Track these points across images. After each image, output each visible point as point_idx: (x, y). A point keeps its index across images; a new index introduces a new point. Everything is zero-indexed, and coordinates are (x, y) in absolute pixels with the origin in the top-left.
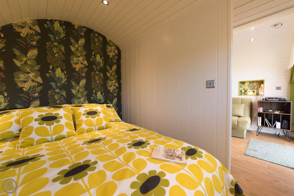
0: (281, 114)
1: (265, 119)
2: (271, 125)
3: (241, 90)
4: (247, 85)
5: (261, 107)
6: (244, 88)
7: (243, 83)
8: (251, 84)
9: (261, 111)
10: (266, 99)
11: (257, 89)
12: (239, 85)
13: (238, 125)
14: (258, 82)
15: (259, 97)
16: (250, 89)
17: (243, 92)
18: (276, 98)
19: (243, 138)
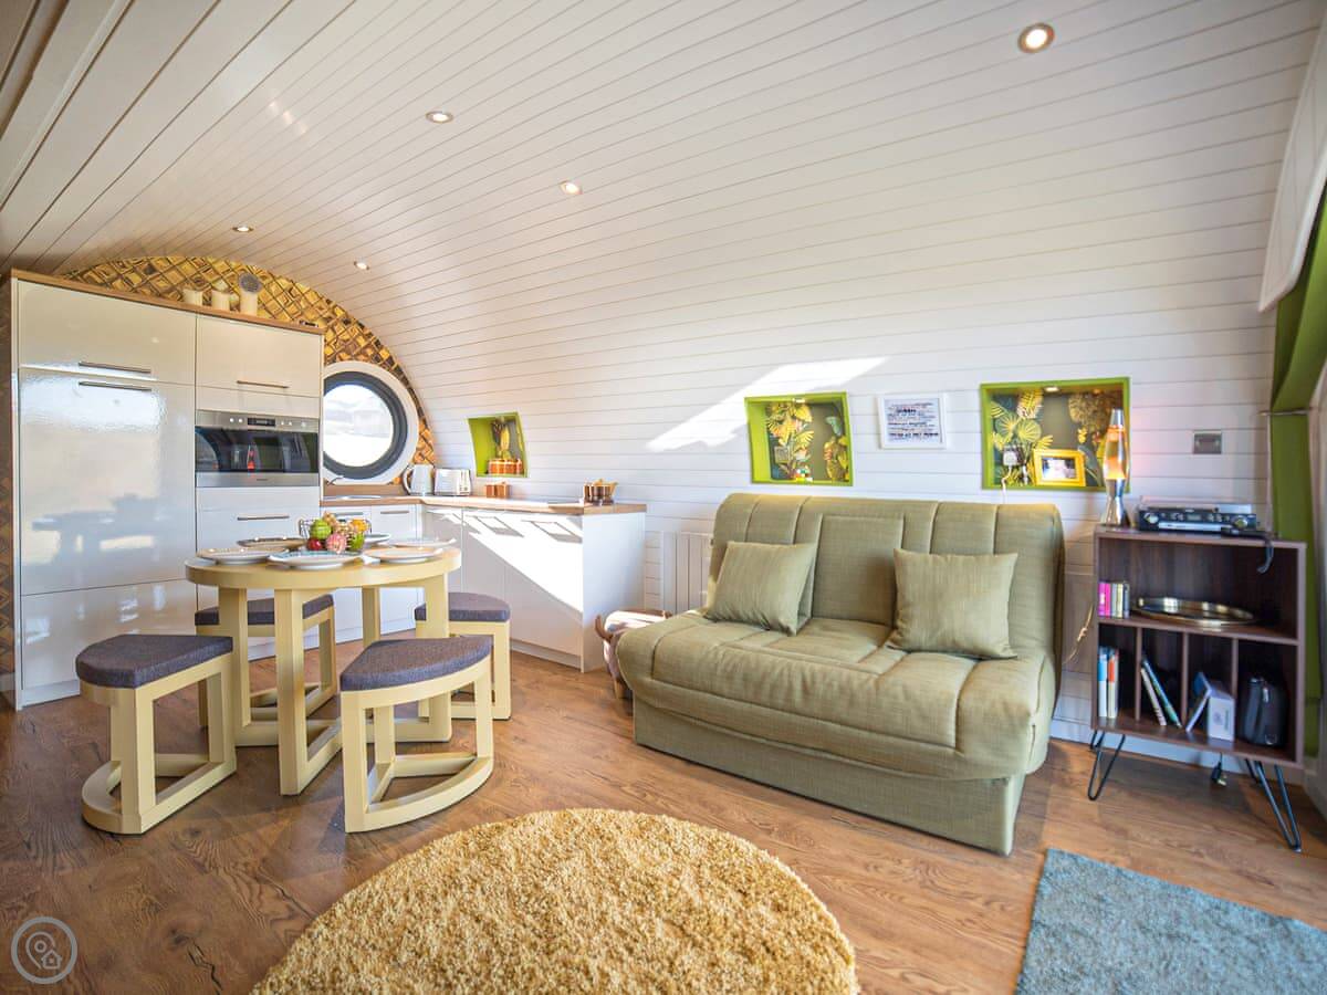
0: (1236, 636)
1: (1143, 666)
2: (1178, 710)
3: (1000, 447)
4: (1029, 413)
5: (1118, 581)
6: (1015, 436)
7: (1006, 397)
8: (1055, 411)
9: (1120, 615)
10: (1147, 522)
11: (1091, 447)
12: (983, 412)
13: (957, 748)
14: (1095, 395)
15: (1103, 498)
16: (1052, 446)
17: (1010, 464)
18: (1203, 514)
19: (995, 852)
